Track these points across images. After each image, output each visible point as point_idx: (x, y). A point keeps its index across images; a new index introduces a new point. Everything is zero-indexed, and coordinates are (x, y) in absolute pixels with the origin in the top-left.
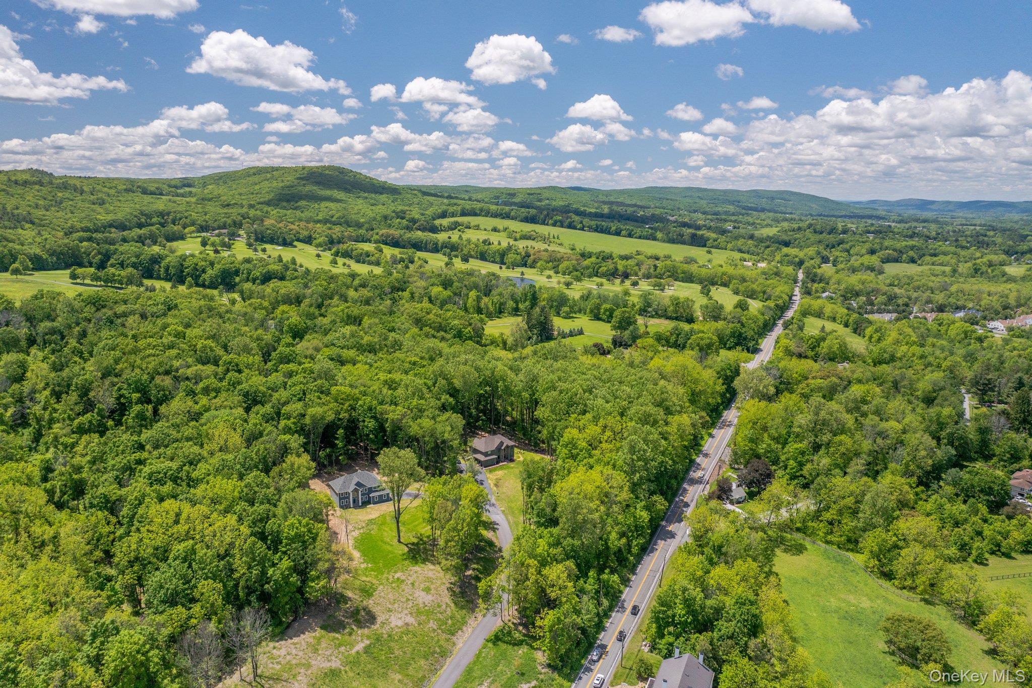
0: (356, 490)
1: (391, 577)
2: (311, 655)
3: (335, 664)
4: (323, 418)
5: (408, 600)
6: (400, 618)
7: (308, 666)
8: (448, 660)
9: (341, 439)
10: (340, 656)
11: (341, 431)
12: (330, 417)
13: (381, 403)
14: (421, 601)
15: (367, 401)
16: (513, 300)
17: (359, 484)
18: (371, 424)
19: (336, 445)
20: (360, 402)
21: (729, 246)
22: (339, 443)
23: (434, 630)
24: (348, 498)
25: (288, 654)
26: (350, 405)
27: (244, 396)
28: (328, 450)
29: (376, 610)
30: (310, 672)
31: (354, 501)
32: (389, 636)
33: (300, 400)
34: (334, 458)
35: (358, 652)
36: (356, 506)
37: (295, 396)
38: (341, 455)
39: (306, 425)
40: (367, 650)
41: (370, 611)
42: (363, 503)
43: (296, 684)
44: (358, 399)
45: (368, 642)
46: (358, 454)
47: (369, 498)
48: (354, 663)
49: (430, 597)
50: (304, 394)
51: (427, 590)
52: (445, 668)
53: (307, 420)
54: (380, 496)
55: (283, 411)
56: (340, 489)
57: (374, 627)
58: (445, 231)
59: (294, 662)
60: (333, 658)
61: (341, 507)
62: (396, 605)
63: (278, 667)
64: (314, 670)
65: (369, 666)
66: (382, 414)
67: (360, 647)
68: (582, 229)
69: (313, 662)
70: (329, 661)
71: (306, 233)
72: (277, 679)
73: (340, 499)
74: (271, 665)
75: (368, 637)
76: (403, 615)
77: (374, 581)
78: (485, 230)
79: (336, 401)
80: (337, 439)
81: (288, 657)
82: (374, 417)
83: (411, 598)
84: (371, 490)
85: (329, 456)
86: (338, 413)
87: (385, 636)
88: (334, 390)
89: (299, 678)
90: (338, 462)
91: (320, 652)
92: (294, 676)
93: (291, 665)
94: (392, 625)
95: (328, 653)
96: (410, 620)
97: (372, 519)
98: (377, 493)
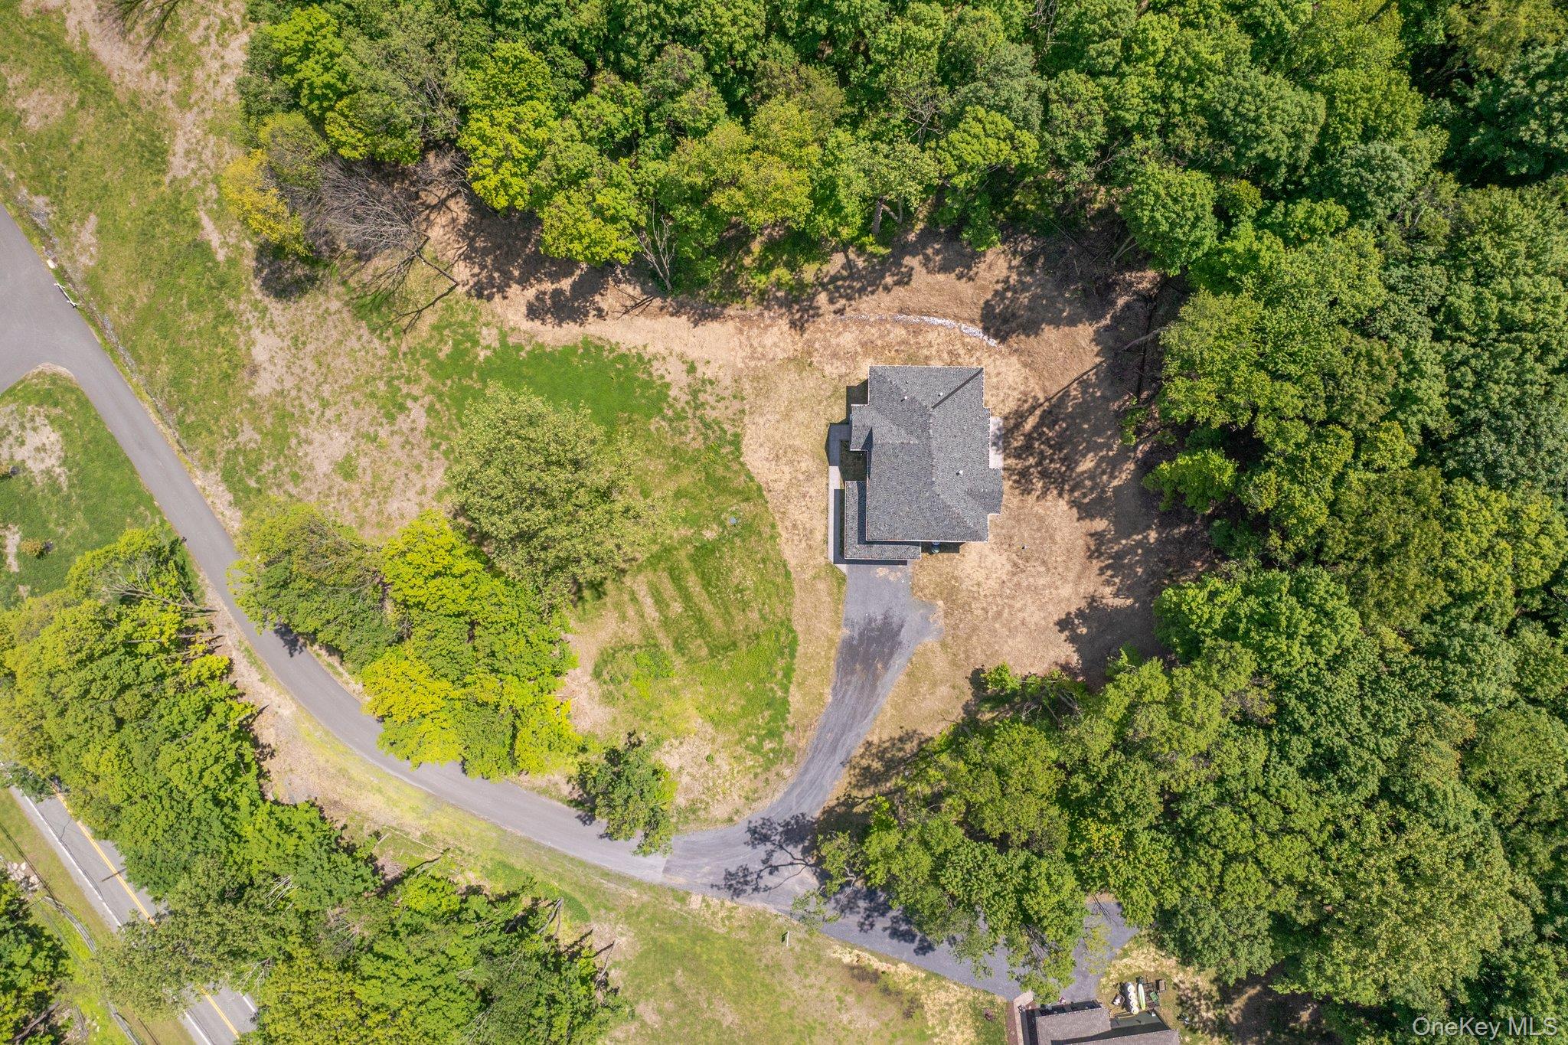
1: (416, 391)
2: (209, 115)
3: (179, 165)
5: (325, 404)
6: (271, 359)
7: (183, 103)
8: (170, 434)
10: (194, 183)
14: (317, 437)
23: (235, 434)
25: (223, 67)
29: (307, 307)
30: (170, 103)
32: (229, 314)
35: (196, 225)
40: (201, 249)
41: (303, 292)
43: (141, 66)
45: (221, 256)
48: (177, 210)
49: (323, 467)
51: (346, 469)
52: (153, 417)
57: (255, 286)
59: (199, 74)
60: (193, 165)
62: (311, 366)
63: (194, 38)
64: (175, 114)
65: (165, 243)
67: (214, 238)
69: (190, 117)
70: (187, 153)
72: (161, 28)
74: (204, 23)
75: (231, 262)
76: (280, 370)
77: (408, 341)
81: (215, 65)
83: (329, 413)
87: (231, 305)
89: (154, 76)
91: (212, 139)
92: (161, 68)
93: (192, 66)
94: (256, 333)
95: (207, 155)
96: (264, 386)
97: (738, 449)
98: (856, 508)
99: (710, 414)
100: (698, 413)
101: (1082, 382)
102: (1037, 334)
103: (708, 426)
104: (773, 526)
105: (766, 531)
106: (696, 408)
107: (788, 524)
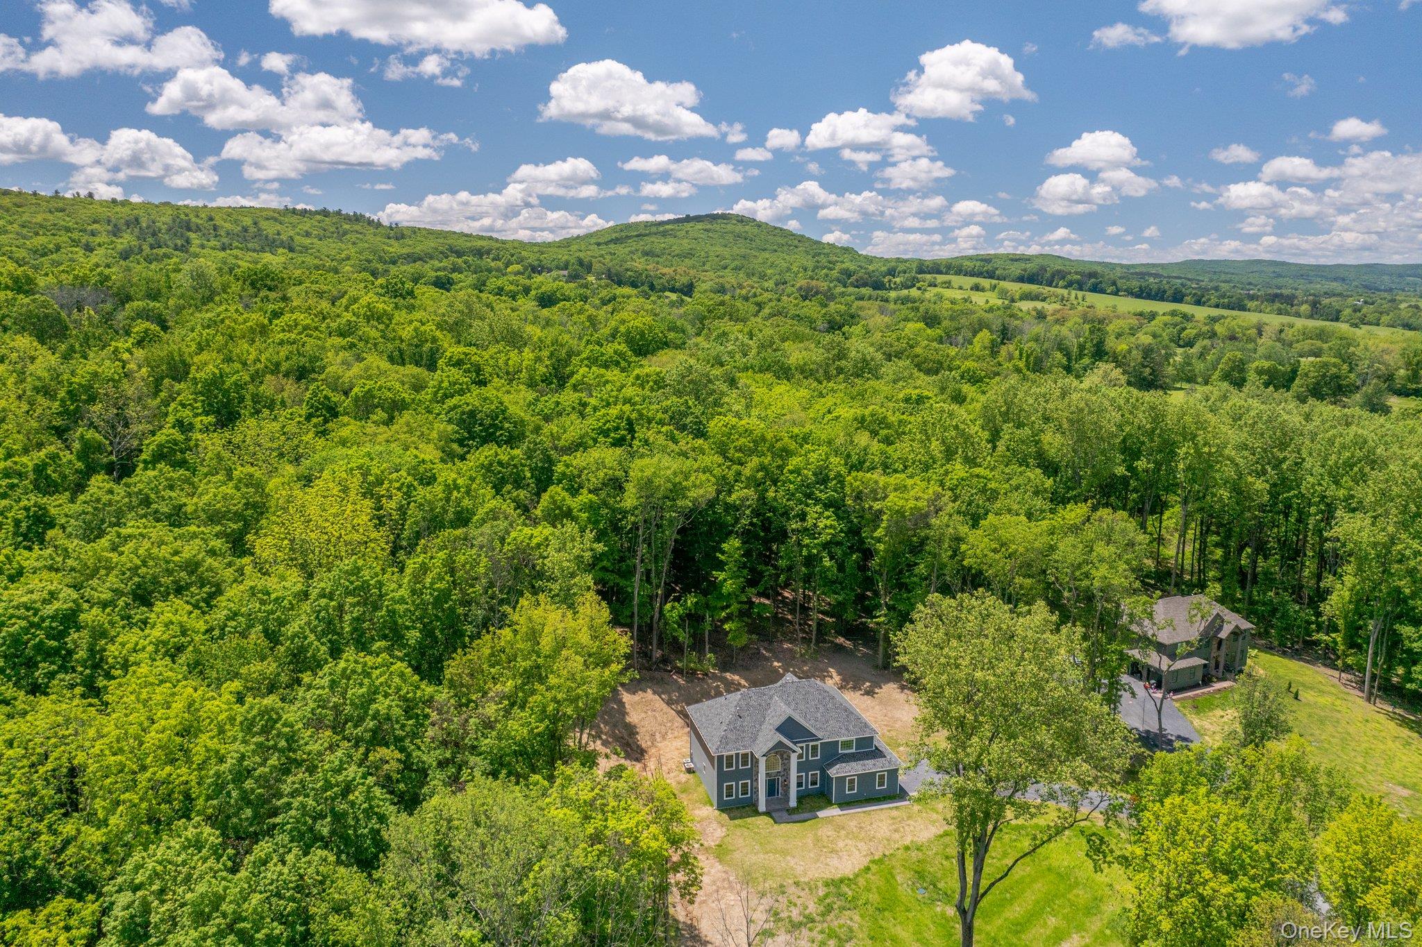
0: (779, 750)
4: (677, 491)
9: (730, 566)
11: (733, 545)
12: (701, 490)
13: (858, 466)
15: (813, 457)
16: (1060, 349)
17: (790, 728)
18: (826, 524)
19: (714, 586)
20: (794, 462)
21: (1385, 319)
22: (727, 581)
24: (752, 774)
26: (762, 468)
27: (461, 422)
28: (691, 600)
31: (772, 789)
33: (618, 443)
34: (707, 627)
36: (780, 811)
37: (606, 433)
38: (729, 618)
39: (625, 513)
42: (800, 799)
44: (786, 453)
46: (778, 621)
47: (826, 779)
50: (631, 430)
53: (630, 499)
54: (866, 779)
55: (560, 468)
56: (724, 740)
58: (895, 289)
61: (724, 807)
66: (859, 497)
68: (1116, 293)
71: (685, 280)
73: (722, 777)
78: (961, 288)
79: (723, 452)
80: (720, 566)
82: (835, 505)
84: (832, 754)
85: (693, 619)
86: (725, 485)
88: (715, 426)
90: (718, 639)
97: (842, 881)
98: (853, 764)
99: (813, 908)
100: (818, 918)
101: (669, 703)
102: (635, 727)
103: (829, 909)
104: (907, 848)
105: (914, 855)
106: (813, 921)
107: (897, 836)
